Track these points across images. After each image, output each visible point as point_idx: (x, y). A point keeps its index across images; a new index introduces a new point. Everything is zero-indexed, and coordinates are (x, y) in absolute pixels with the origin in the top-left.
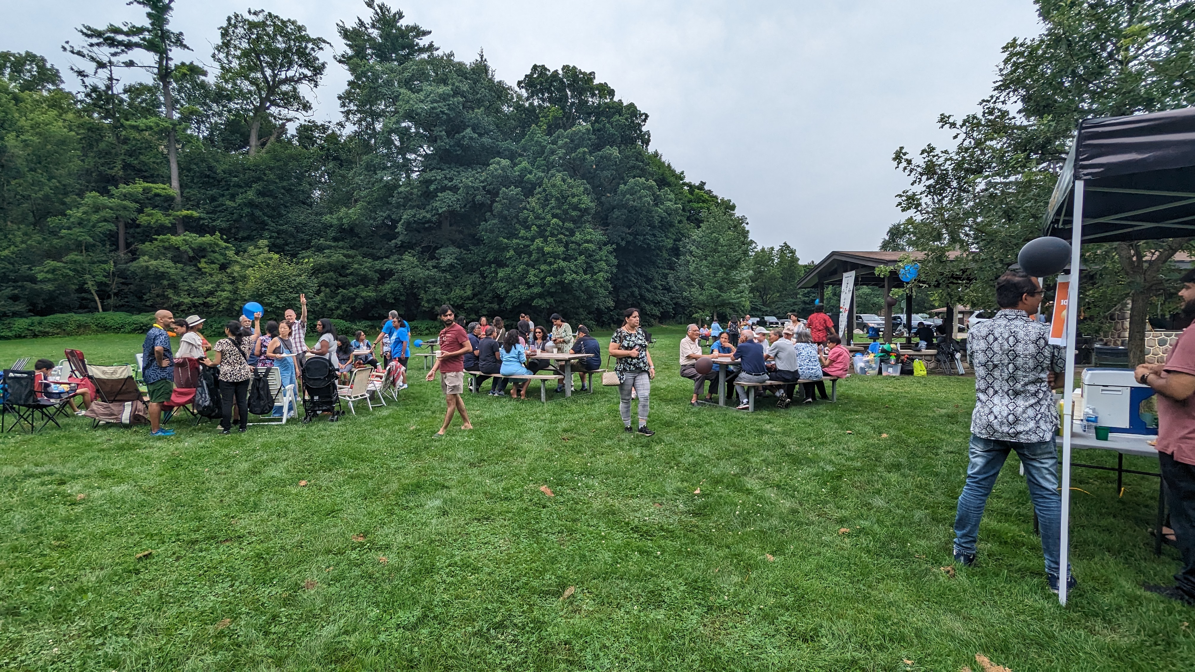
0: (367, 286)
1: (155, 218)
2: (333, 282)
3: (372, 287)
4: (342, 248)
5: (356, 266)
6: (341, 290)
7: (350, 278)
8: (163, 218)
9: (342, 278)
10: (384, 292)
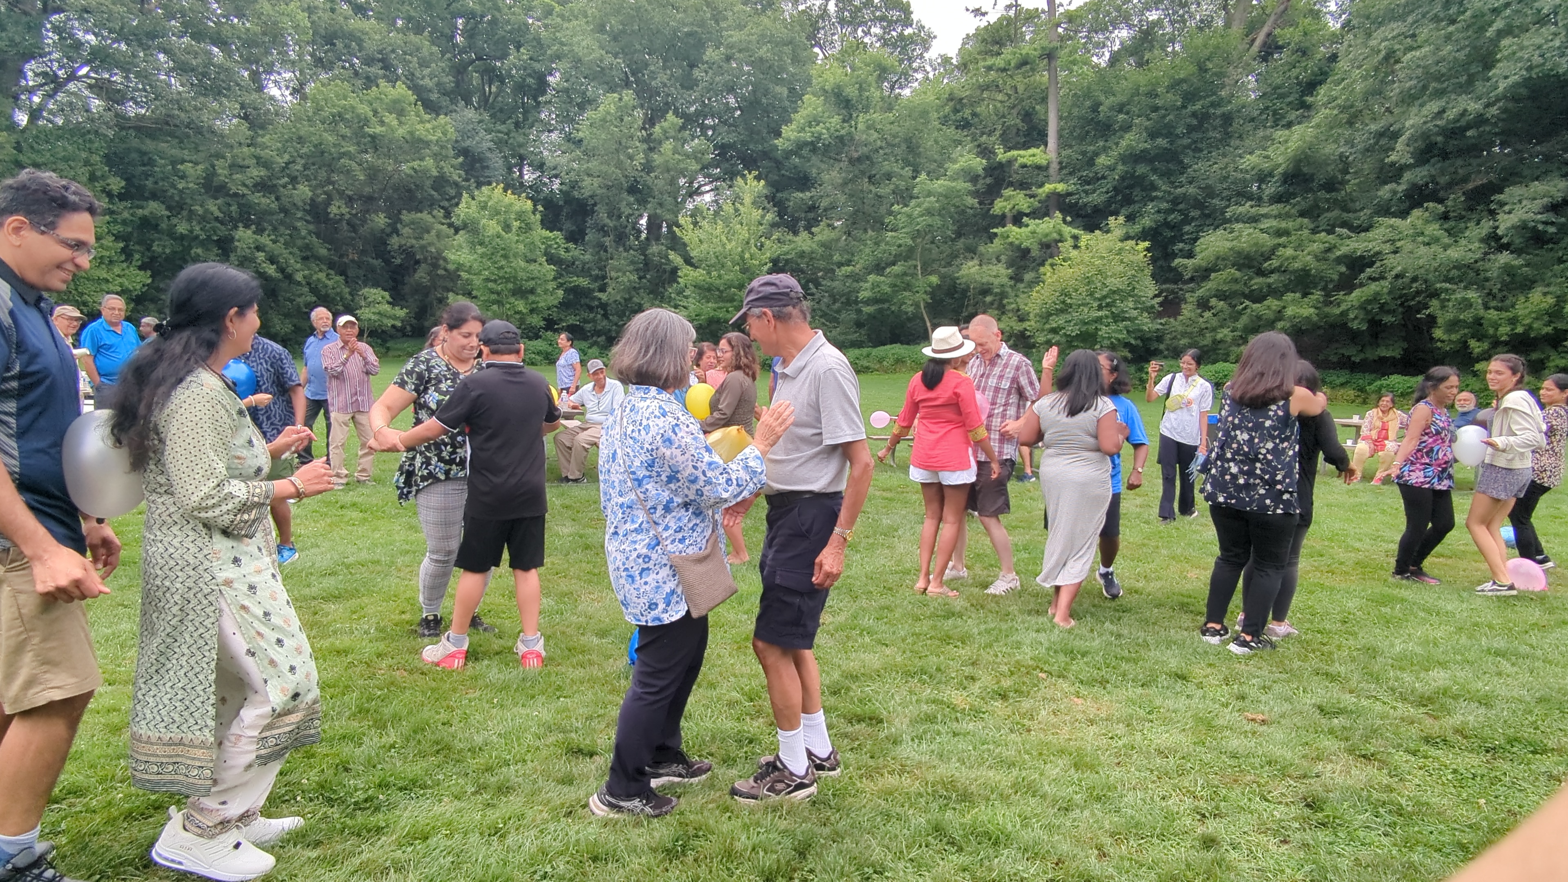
0: (1305, 295)
1: (1012, 202)
2: (1236, 287)
3: (1317, 295)
4: (1279, 216)
5: (1289, 252)
6: (1247, 303)
7: (1272, 279)
8: (1023, 202)
9: (1260, 280)
10: (1343, 307)
